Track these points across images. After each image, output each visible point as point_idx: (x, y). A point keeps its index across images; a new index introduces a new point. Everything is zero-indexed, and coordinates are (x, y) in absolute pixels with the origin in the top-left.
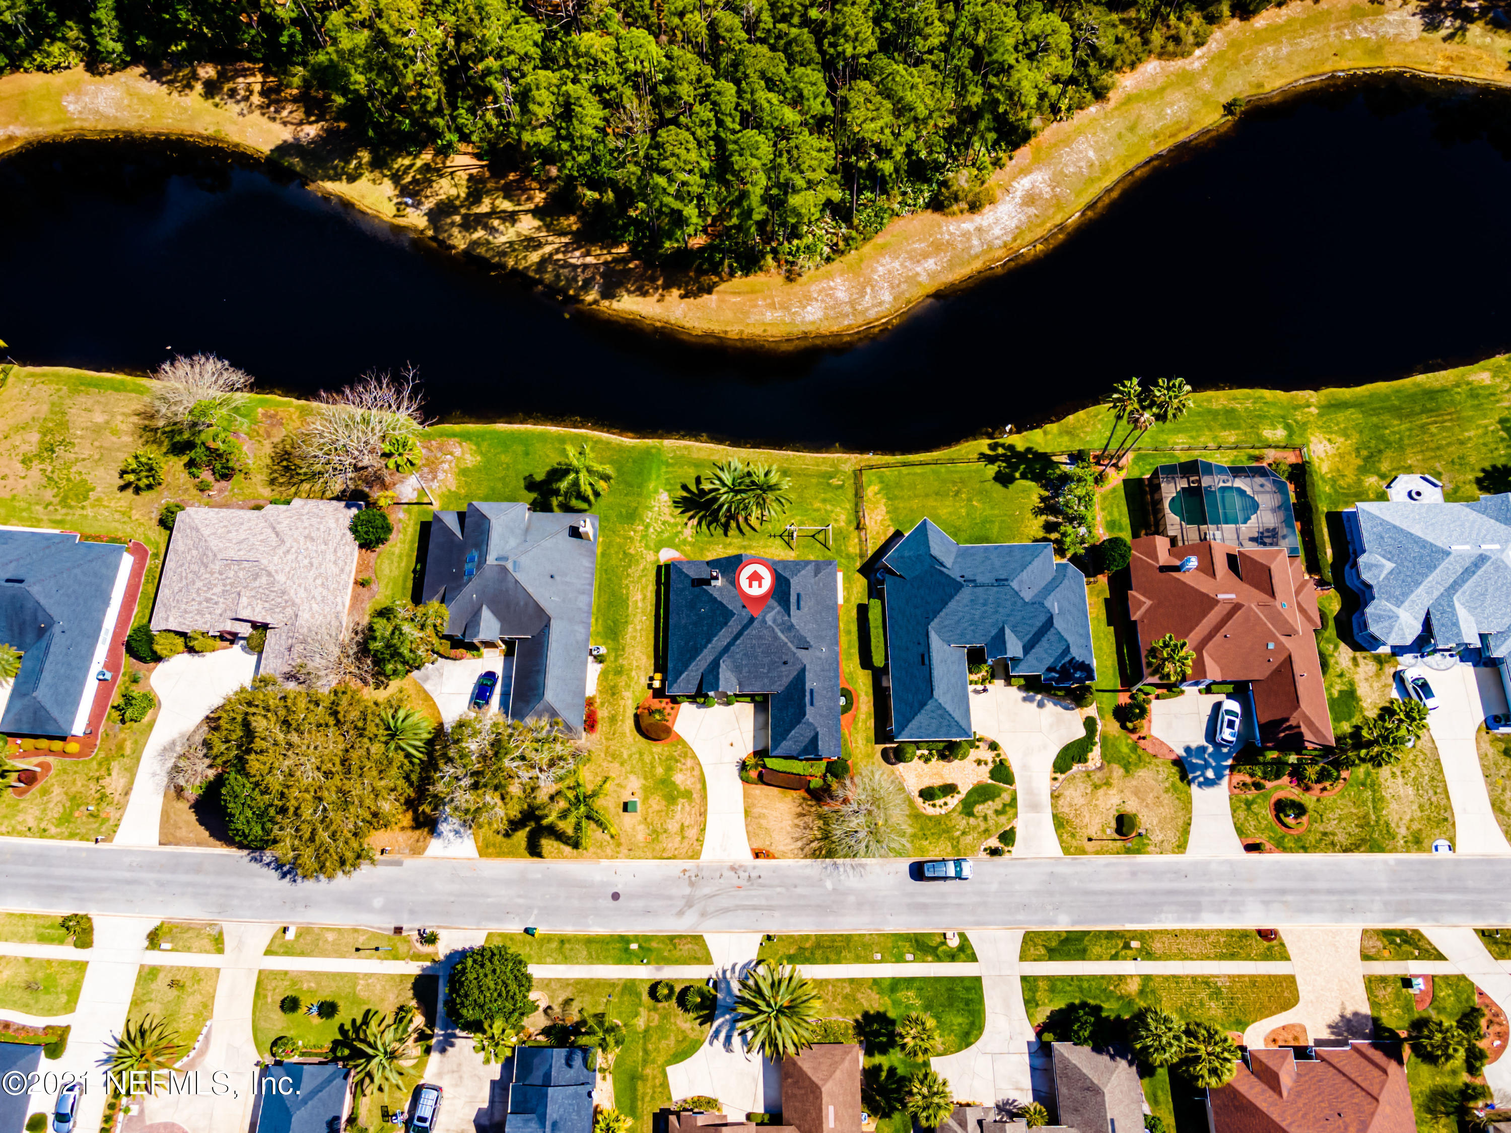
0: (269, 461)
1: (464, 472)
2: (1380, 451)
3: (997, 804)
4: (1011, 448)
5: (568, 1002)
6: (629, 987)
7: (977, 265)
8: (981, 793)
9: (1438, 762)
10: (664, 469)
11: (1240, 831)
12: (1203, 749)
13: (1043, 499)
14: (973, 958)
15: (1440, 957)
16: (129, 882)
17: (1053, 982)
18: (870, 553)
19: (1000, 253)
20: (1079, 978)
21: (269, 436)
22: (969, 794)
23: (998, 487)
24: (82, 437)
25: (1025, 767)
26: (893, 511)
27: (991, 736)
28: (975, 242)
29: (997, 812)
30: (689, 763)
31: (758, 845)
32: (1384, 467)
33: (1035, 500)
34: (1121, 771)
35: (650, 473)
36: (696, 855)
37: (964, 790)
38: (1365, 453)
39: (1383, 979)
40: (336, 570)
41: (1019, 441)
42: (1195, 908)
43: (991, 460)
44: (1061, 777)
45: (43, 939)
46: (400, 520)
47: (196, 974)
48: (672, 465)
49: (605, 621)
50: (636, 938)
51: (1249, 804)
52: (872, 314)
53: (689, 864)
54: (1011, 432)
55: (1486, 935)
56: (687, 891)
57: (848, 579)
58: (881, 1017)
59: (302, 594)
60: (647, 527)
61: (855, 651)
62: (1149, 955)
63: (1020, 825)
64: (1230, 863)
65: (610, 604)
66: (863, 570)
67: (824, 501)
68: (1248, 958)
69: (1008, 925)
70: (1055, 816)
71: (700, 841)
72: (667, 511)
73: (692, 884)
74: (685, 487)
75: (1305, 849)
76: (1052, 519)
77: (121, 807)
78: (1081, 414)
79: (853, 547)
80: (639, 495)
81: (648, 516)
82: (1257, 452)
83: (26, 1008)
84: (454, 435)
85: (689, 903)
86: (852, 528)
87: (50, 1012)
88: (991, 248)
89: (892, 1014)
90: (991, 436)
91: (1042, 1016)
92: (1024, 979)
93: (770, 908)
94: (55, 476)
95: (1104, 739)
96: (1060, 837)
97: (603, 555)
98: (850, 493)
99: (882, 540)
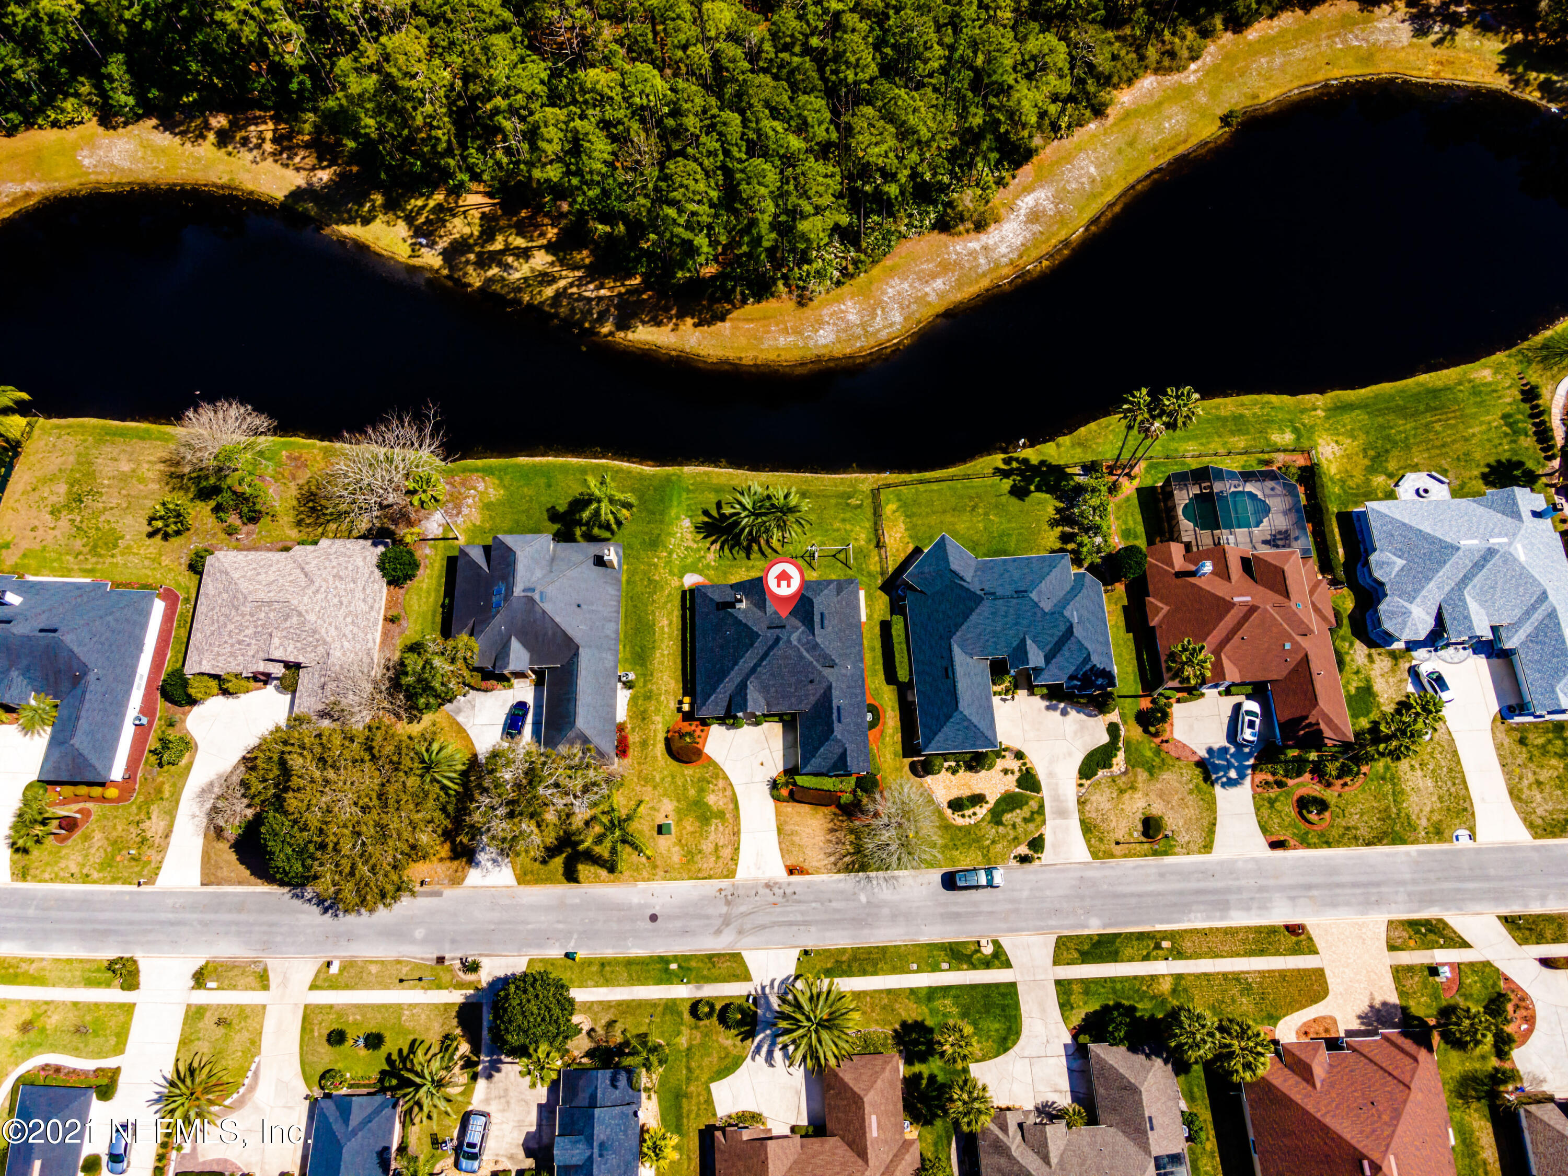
0: (295, 503)
1: (488, 506)
2: (1387, 451)
3: (1025, 812)
4: (1025, 461)
5: (611, 1024)
6: (670, 1007)
7: (985, 283)
8: (1009, 802)
9: (1455, 753)
10: (684, 495)
11: (1264, 829)
12: (1224, 750)
13: (1058, 510)
14: (1008, 964)
15: (1465, 945)
16: (172, 924)
17: (1087, 985)
18: (891, 570)
19: (1005, 271)
20: (1113, 980)
21: (294, 478)
22: (998, 803)
23: (1014, 500)
24: (109, 486)
25: (1051, 775)
26: (912, 528)
27: (1017, 745)
28: (982, 261)
29: (1025, 820)
30: (721, 783)
31: (791, 862)
32: (1392, 466)
33: (1051, 511)
34: (1146, 775)
35: (671, 500)
36: (731, 874)
37: (992, 799)
38: (1372, 453)
39: (1410, 969)
40: (365, 608)
41: (1032, 455)
42: (1223, 907)
43: (1005, 474)
44: (1087, 783)
45: (90, 983)
46: (426, 556)
47: (243, 1012)
48: (693, 492)
49: (633, 647)
50: (675, 958)
51: (1272, 802)
52: (883, 335)
53: (724, 883)
54: (1024, 446)
55: (1509, 921)
56: (724, 909)
57: (869, 597)
58: (919, 1027)
59: (333, 632)
60: (670, 553)
61: (880, 667)
62: (1179, 954)
63: (1048, 832)
64: (1256, 860)
65: (637, 631)
66: (885, 588)
67: (844, 520)
68: (1277, 953)
69: (1039, 930)
70: (1082, 822)
71: (734, 859)
72: (689, 536)
73: (728, 903)
74: (706, 513)
75: (1328, 844)
76: (1067, 529)
77: (162, 850)
78: (1093, 426)
79: (874, 565)
80: (662, 522)
81: (672, 542)
82: (1266, 456)
83: (76, 1052)
84: (477, 470)
85: (727, 921)
86: (872, 546)
87: (100, 1055)
88: (998, 266)
89: (929, 1023)
90: (1005, 451)
91: (1077, 1018)
92: (1058, 983)
93: (806, 923)
94: (84, 526)
95: (1128, 744)
96: (1088, 841)
97: (628, 582)
98: (869, 512)
99: (902, 557)
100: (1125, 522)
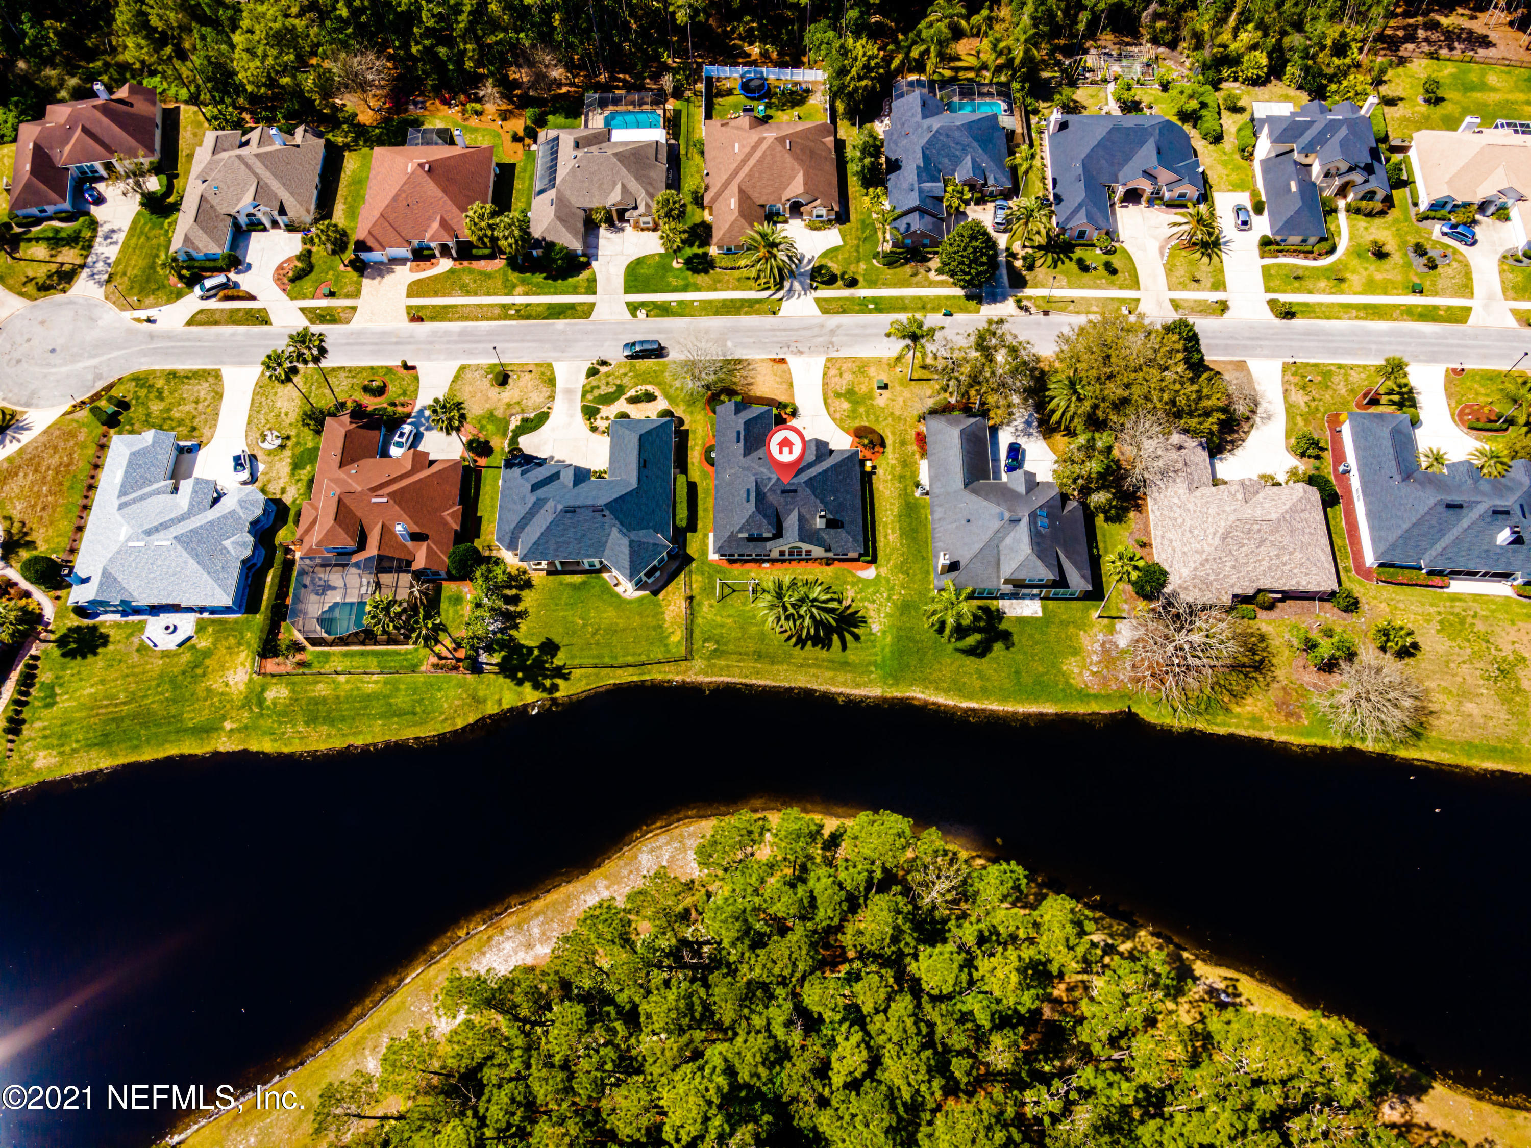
0: (1274, 661)
1: (1075, 652)
2: (184, 673)
3: (596, 393)
4: (537, 686)
5: (915, 274)
6: (872, 284)
7: (538, 905)
8: (609, 399)
9: (249, 422)
10: (879, 658)
11: (417, 378)
12: (427, 429)
13: (516, 627)
14: (628, 304)
15: (302, 310)
16: (1258, 339)
17: (575, 291)
18: (682, 575)
19: (513, 919)
20: (555, 294)
21: (1284, 689)
22: (618, 398)
23: (557, 639)
24: (1479, 686)
25: (572, 416)
26: (658, 614)
27: (595, 436)
28: (536, 931)
29: (598, 387)
30: (838, 416)
31: (782, 366)
32: (187, 657)
33: (524, 625)
34: (496, 413)
35: (892, 652)
36: (829, 360)
37: (622, 400)
38: (199, 671)
39: (347, 296)
40: (1169, 535)
41: (529, 695)
42: (462, 333)
43: (560, 673)
44: (545, 410)
45: (1306, 305)
46: (1126, 602)
47: (1184, 287)
48: (870, 664)
49: (918, 518)
50: (870, 311)
51: (404, 393)
53: (835, 355)
54: (533, 706)
55: (266, 322)
56: (834, 339)
57: (704, 553)
58: (696, 271)
60: (889, 598)
61: (701, 495)
62: (504, 307)
63: (582, 379)
64: (429, 359)
65: (915, 531)
66: (689, 560)
67: (722, 626)
68: (434, 307)
69: (603, 322)
70: (554, 385)
71: (827, 369)
72: (872, 613)
73: (832, 343)
74: (857, 638)
75: (372, 368)
76: (512, 608)
77: (1285, 382)
78: (460, 724)
79: (697, 581)
80: (900, 629)
81: (889, 608)
82: (301, 671)
83: (1298, 267)
84: (1096, 697)
85: (832, 332)
86: (698, 598)
87: (1279, 265)
88: (519, 926)
89: (689, 273)
90: (554, 701)
91: (585, 274)
92: (595, 293)
93: (773, 330)
94: (1484, 645)
95: (505, 434)
96: (553, 373)
97: (928, 572)
98: (697, 633)
99: (670, 588)
100: (456, 612)
